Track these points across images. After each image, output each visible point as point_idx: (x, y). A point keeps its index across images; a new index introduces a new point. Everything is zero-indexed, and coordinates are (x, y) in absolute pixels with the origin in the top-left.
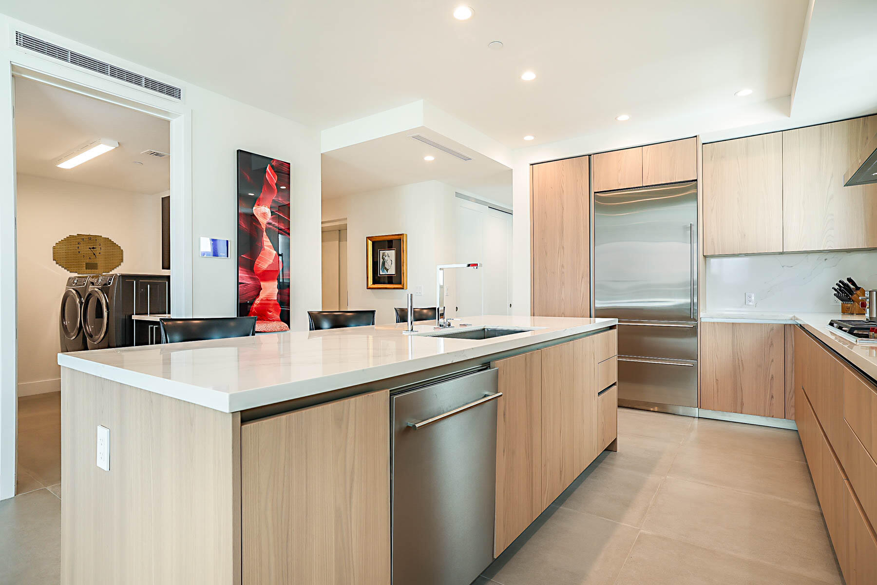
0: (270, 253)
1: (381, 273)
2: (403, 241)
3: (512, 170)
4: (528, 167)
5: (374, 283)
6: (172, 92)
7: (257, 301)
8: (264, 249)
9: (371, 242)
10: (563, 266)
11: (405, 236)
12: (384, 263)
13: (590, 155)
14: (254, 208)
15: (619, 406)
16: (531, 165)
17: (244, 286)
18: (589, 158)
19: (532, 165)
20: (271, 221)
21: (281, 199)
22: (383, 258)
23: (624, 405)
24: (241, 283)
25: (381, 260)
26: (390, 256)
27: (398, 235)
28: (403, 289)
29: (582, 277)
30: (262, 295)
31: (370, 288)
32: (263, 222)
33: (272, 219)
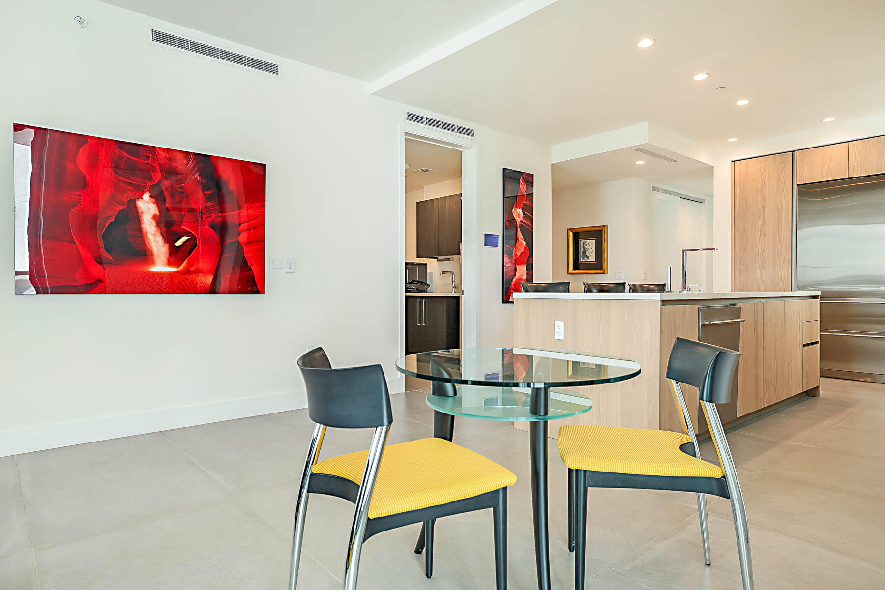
0: (522, 244)
1: (581, 261)
2: (605, 231)
3: (713, 167)
4: (730, 164)
5: (574, 269)
6: (468, 132)
7: (514, 280)
8: (518, 241)
9: (572, 233)
10: (764, 251)
11: (606, 227)
12: (584, 251)
13: (793, 152)
14: (513, 210)
15: (821, 376)
16: (732, 161)
17: (507, 268)
18: (792, 154)
19: (734, 161)
20: (522, 220)
21: (528, 203)
22: (583, 247)
23: (827, 375)
24: (506, 266)
25: (582, 249)
26: (590, 245)
27: (600, 226)
28: (604, 274)
29: (784, 262)
30: (517, 276)
31: (571, 274)
32: (518, 220)
33: (523, 218)
